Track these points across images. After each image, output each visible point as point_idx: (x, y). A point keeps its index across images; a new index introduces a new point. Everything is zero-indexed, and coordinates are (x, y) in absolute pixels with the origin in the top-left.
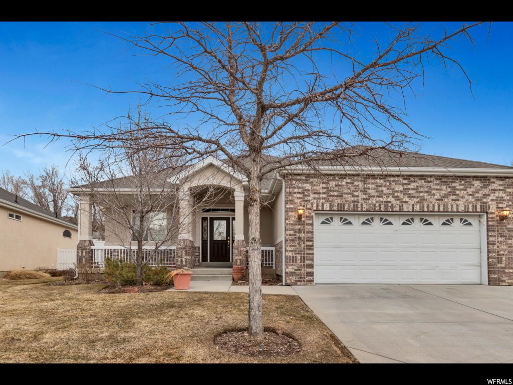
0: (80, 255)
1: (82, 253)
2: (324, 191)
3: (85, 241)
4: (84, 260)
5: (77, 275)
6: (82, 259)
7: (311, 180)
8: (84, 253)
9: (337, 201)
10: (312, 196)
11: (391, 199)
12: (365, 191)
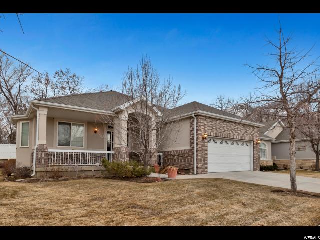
0: (40, 156)
1: (42, 155)
2: (211, 126)
3: (44, 145)
4: (43, 161)
5: (34, 173)
6: (42, 160)
7: (207, 120)
8: (43, 156)
9: (216, 132)
10: (208, 128)
11: (231, 133)
12: (224, 128)
